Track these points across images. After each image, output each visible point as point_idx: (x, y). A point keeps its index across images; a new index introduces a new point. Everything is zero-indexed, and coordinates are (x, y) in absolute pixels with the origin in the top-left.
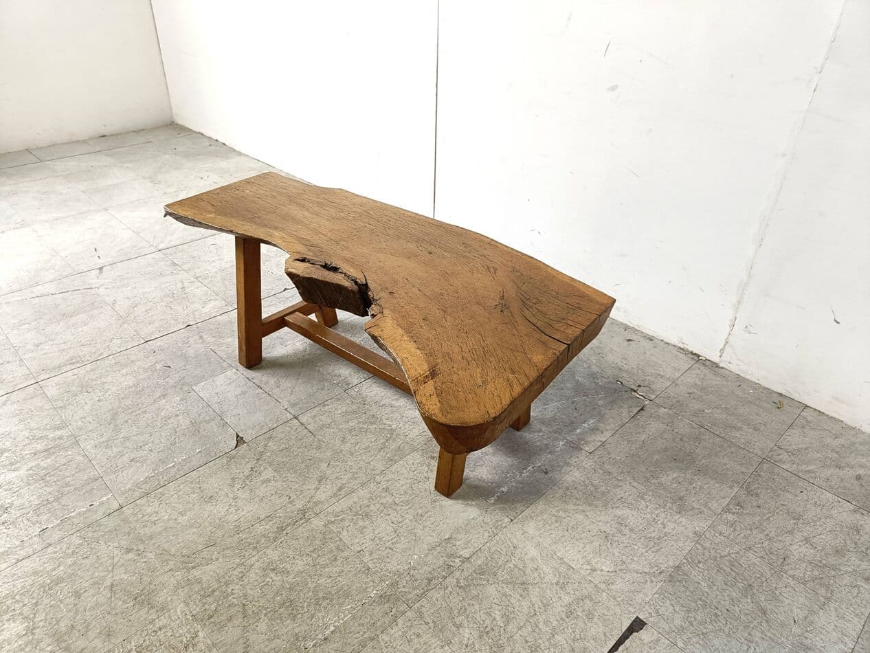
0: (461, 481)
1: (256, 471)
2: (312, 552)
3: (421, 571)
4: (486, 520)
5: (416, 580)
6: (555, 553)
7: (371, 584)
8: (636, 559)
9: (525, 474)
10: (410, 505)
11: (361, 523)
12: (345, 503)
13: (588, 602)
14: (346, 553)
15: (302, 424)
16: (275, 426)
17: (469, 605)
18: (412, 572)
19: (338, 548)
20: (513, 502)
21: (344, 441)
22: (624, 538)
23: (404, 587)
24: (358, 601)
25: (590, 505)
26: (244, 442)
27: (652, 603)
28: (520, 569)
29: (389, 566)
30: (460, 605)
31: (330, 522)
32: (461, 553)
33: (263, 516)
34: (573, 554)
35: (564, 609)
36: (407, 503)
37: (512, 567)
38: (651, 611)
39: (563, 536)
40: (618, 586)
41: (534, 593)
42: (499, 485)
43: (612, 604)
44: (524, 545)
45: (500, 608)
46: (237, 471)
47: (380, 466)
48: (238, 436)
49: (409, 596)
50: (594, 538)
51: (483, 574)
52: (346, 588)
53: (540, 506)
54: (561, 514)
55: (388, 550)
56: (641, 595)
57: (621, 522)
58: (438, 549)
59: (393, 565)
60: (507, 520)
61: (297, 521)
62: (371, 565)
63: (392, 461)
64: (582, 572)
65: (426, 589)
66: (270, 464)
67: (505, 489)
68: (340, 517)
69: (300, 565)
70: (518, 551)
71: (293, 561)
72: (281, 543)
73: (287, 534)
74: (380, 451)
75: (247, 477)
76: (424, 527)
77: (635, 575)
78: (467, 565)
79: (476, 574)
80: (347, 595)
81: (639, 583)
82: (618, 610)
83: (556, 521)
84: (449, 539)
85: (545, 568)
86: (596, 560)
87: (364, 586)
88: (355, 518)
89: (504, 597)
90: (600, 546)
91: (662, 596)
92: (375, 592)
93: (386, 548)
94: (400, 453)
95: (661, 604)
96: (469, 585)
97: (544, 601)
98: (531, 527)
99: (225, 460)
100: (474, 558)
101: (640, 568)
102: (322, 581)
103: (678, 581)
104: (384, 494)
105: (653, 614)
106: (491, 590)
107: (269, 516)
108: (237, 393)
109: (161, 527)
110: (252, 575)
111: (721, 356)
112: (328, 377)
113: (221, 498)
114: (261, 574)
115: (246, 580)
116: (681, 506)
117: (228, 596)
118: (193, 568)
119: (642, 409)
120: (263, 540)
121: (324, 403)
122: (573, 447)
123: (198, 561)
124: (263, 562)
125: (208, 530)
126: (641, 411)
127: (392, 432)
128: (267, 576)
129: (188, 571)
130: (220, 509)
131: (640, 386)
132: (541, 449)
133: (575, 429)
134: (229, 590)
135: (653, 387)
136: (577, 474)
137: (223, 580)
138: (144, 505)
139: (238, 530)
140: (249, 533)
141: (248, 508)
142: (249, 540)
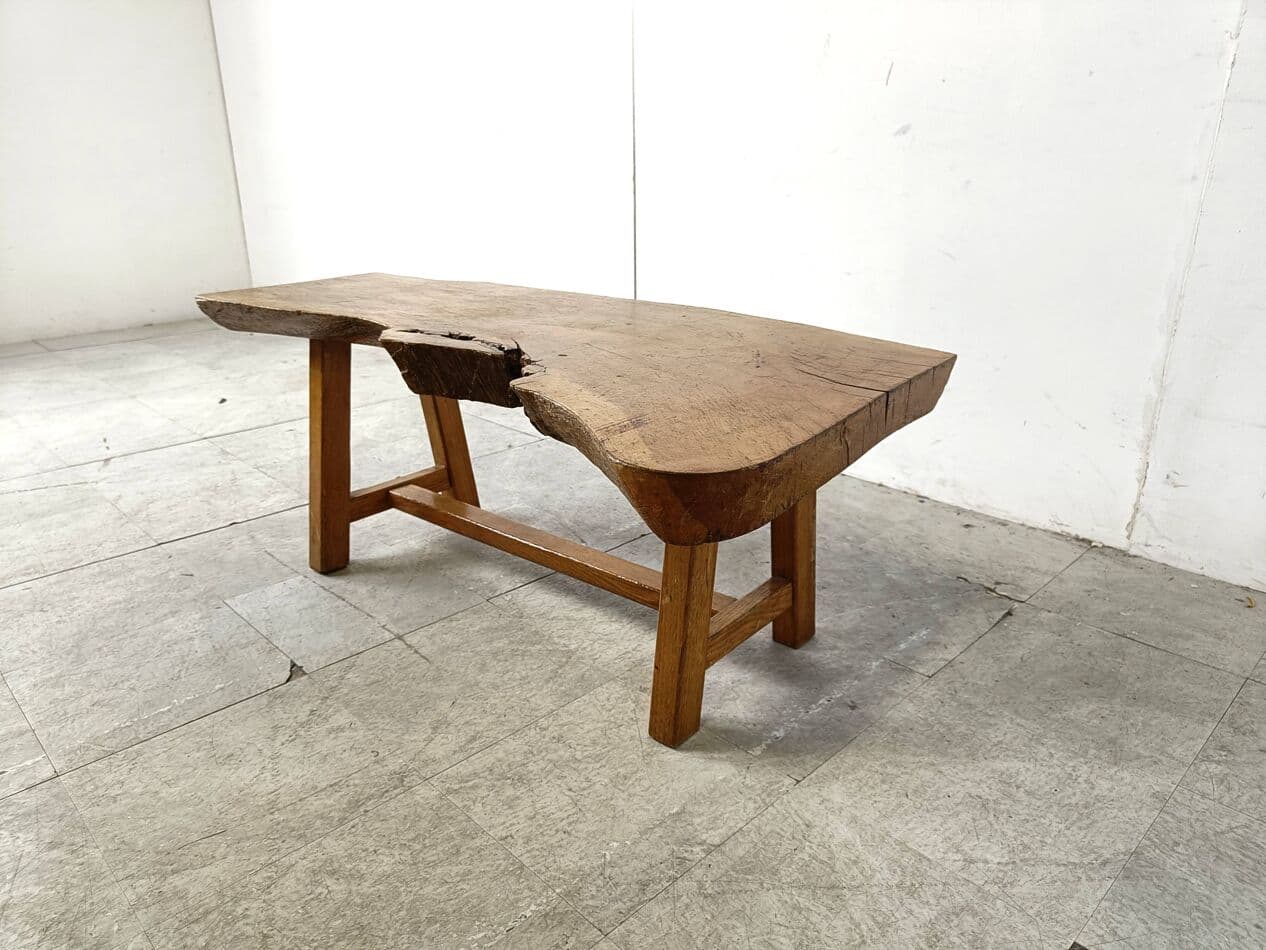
0: (696, 723)
1: (319, 716)
2: (414, 840)
3: (625, 869)
4: (748, 781)
5: (616, 885)
6: (888, 834)
7: (526, 893)
8: (1049, 841)
9: (815, 710)
10: (604, 762)
11: (510, 792)
12: (480, 762)
13: (969, 918)
14: (478, 842)
15: (410, 646)
16: (363, 649)
17: (726, 928)
18: (608, 872)
19: (464, 834)
20: (797, 753)
21: (483, 668)
22: (1018, 808)
23: (593, 897)
24: (500, 925)
25: (944, 754)
26: (305, 674)
27: (1099, 917)
28: (822, 862)
29: (564, 863)
30: (708, 928)
31: (449, 791)
32: (704, 837)
33: (324, 785)
34: (927, 836)
35: (921, 932)
36: (597, 758)
37: (807, 859)
38: (1101, 932)
39: (900, 805)
40: (1024, 887)
41: (857, 906)
42: (768, 728)
43: (1017, 920)
44: (825, 821)
45: (790, 932)
46: (285, 716)
47: (548, 704)
48: (293, 665)
49: (602, 914)
50: (960, 808)
51: (749, 871)
52: (475, 901)
53: (849, 757)
54: (889, 769)
55: (561, 835)
56: (1074, 904)
57: (1006, 781)
58: (659, 832)
59: (569, 860)
60: (788, 781)
61: (387, 791)
62: (526, 861)
63: (569, 696)
64: (947, 864)
65: (637, 899)
66: (347, 705)
67: (780, 733)
68: (470, 783)
69: (386, 863)
70: (815, 831)
71: (374, 857)
72: (353, 827)
73: (366, 811)
74: (547, 681)
75: (302, 725)
76: (630, 795)
77: (1055, 870)
78: (716, 857)
79: (737, 872)
80: (478, 914)
81: (1065, 882)
82: (1033, 932)
83: (883, 782)
84: (678, 813)
85: (872, 860)
86: (972, 844)
87: (512, 897)
88: (499, 783)
89: (796, 913)
90: (974, 820)
91: (1117, 905)
92: (533, 907)
93: (557, 831)
94: (585, 684)
95: (1120, 919)
96: (724, 893)
97: (880, 919)
98: (836, 793)
99: (264, 700)
100: (730, 844)
101: (1061, 856)
102: (428, 890)
103: (1143, 877)
104: (553, 746)
105: (1108, 938)
106: (770, 899)
107: (335, 784)
108: (300, 607)
109: (126, 805)
110: (289, 882)
111: (1129, 537)
112: (460, 582)
113: (248, 758)
114: (307, 881)
115: (275, 892)
116: (1116, 753)
117: (235, 920)
118: (174, 872)
119: (1009, 614)
120: (318, 823)
121: (449, 617)
122: (897, 669)
123: (186, 860)
124: (314, 861)
125: (214, 808)
126: (1009, 617)
127: (569, 654)
128: (318, 883)
129: (164, 877)
130: (244, 775)
131: (998, 583)
132: (840, 674)
133: (896, 644)
134: (240, 910)
135: (1022, 584)
136: (910, 708)
137: (230, 893)
138: (101, 771)
139: (272, 807)
140: (294, 811)
141: (296, 772)
142: (292, 824)
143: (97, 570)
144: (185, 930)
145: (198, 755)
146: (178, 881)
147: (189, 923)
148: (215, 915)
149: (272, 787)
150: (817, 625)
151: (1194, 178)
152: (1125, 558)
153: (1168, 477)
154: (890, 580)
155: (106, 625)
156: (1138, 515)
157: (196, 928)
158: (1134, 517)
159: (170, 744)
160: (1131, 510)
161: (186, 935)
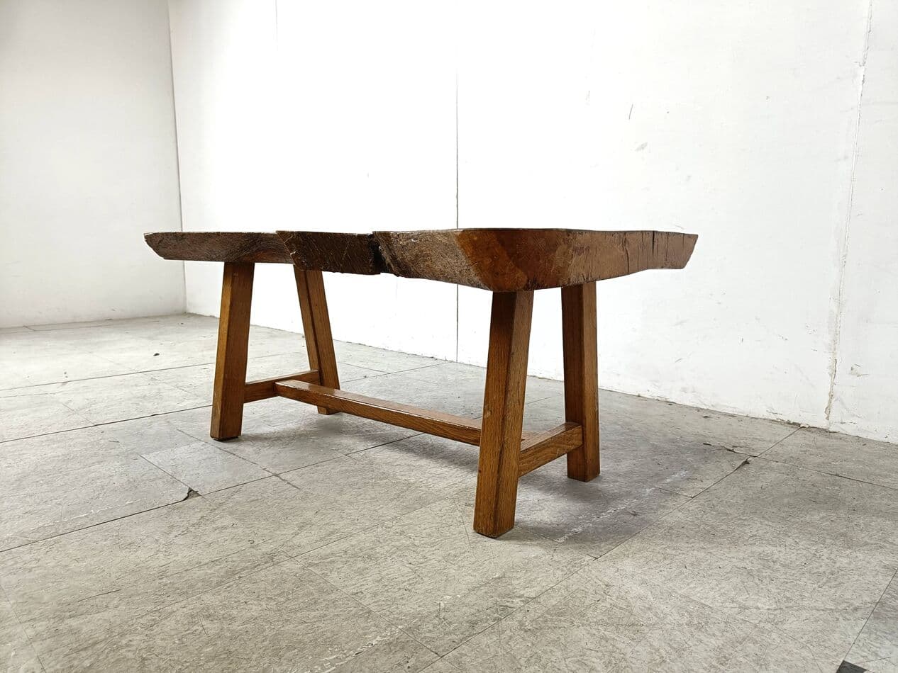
0: (511, 523)
1: (207, 520)
2: (279, 595)
3: (457, 613)
4: (555, 558)
5: (450, 623)
6: (674, 591)
7: (373, 628)
8: (806, 595)
9: (604, 516)
10: (437, 547)
11: (360, 565)
12: (335, 547)
13: (751, 645)
14: (333, 596)
15: (284, 480)
16: (246, 481)
17: (545, 652)
18: (442, 615)
19: (321, 591)
20: (593, 541)
21: (341, 492)
22: (777, 574)
23: (430, 631)
24: (350, 650)
25: (711, 542)
26: (199, 495)
27: (861, 644)
28: (621, 608)
29: (405, 609)
30: (529, 652)
31: (310, 565)
32: (522, 592)
33: (207, 561)
34: (706, 592)
35: (712, 654)
36: (433, 544)
37: (609, 606)
38: (864, 654)
39: (681, 573)
40: (792, 624)
41: (655, 637)
42: (568, 526)
43: (791, 645)
44: (621, 582)
45: (600, 654)
46: (180, 520)
47: (393, 513)
48: (190, 490)
49: (438, 643)
50: (729, 575)
51: (562, 614)
52: (329, 634)
53: (635, 544)
54: (669, 551)
55: (403, 591)
56: (836, 635)
57: (765, 559)
58: (484, 589)
59: (410, 607)
60: (587, 558)
61: (259, 565)
62: (373, 607)
63: (409, 509)
64: (725, 610)
65: (467, 633)
66: (231, 513)
67: (579, 529)
68: (329, 560)
69: (254, 610)
70: (613, 589)
71: (245, 606)
72: (228, 587)
73: (240, 577)
74: (392, 500)
75: (193, 525)
76: (459, 566)
77: (817, 614)
78: (532, 605)
79: (551, 615)
80: (331, 643)
81: (826, 621)
82: (805, 653)
83: (665, 559)
84: (499, 578)
85: (663, 607)
86: (744, 597)
87: (361, 632)
88: (352, 560)
89: (603, 642)
90: (743, 582)
91: (874, 636)
92: (379, 638)
93: (400, 589)
94: (422, 502)
95: (878, 645)
96: (541, 629)
97: (675, 646)
98: (628, 565)
99: (164, 511)
100: (544, 597)
101: (819, 605)
102: (289, 627)
103: (890, 618)
104: (396, 537)
105: (870, 657)
106: (580, 633)
107: (217, 560)
108: (201, 458)
109: (38, 574)
110: (170, 624)
111: (828, 418)
112: (325, 446)
113: (146, 545)
114: (186, 622)
115: (156, 629)
116: (849, 542)
117: (120, 648)
118: (70, 617)
119: (747, 462)
120: (200, 584)
121: (317, 464)
122: (666, 493)
123: (83, 609)
124: (193, 609)
125: (113, 576)
126: (747, 465)
127: (409, 485)
128: (195, 623)
129: (62, 619)
130: (142, 554)
131: (734, 447)
132: (622, 496)
133: (663, 479)
134: (124, 642)
135: (753, 447)
136: (679, 514)
137: (118, 630)
138: (23, 552)
139: (162, 574)
140: (180, 578)
141: (183, 554)
142: (177, 585)
143: (45, 439)
144: (74, 655)
145: (105, 543)
146: (74, 623)
147: (77, 651)
148: (102, 645)
149: (163, 562)
150: (601, 469)
151: (846, 158)
152: (828, 434)
153: (852, 369)
154: (653, 445)
155: (45, 469)
156: (833, 400)
157: (83, 654)
158: (830, 402)
159: (82, 537)
160: (828, 398)
161: (75, 659)
